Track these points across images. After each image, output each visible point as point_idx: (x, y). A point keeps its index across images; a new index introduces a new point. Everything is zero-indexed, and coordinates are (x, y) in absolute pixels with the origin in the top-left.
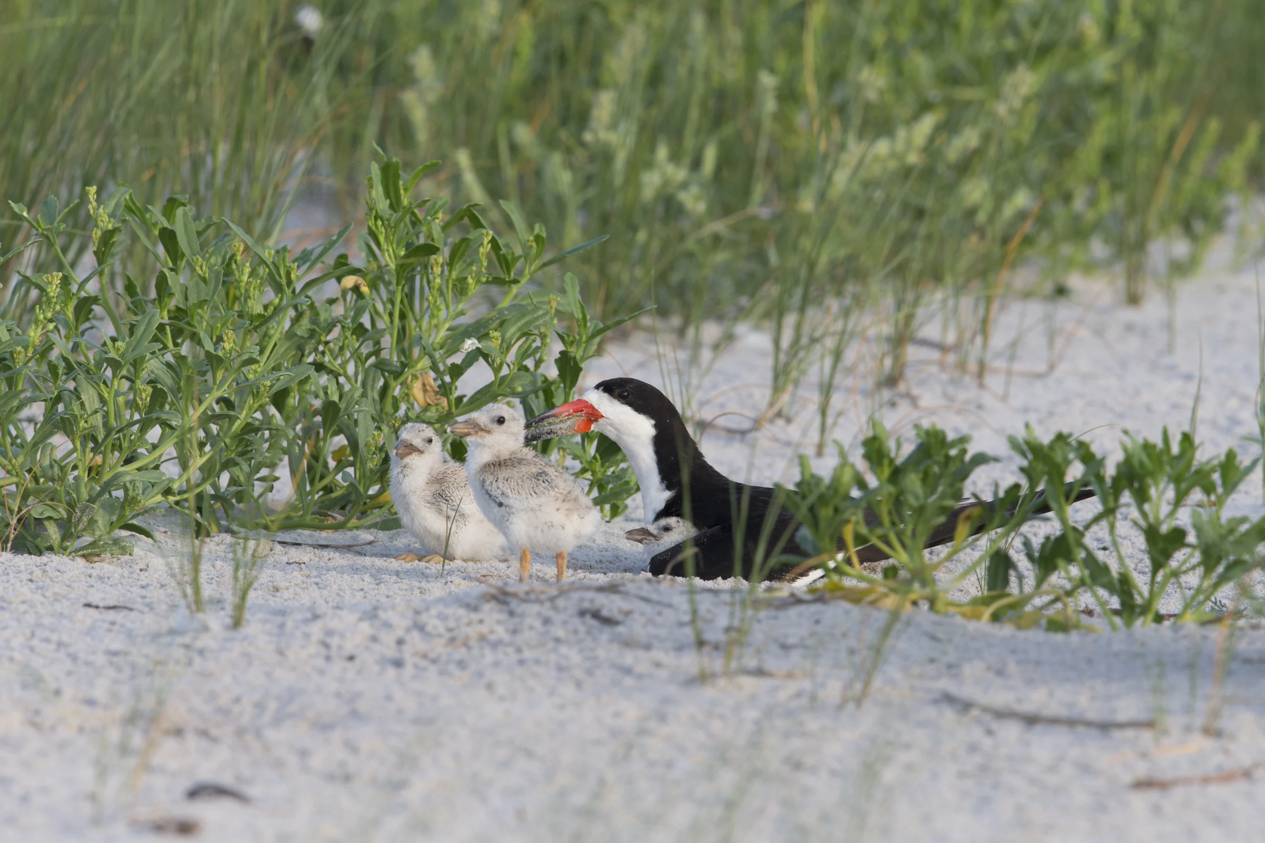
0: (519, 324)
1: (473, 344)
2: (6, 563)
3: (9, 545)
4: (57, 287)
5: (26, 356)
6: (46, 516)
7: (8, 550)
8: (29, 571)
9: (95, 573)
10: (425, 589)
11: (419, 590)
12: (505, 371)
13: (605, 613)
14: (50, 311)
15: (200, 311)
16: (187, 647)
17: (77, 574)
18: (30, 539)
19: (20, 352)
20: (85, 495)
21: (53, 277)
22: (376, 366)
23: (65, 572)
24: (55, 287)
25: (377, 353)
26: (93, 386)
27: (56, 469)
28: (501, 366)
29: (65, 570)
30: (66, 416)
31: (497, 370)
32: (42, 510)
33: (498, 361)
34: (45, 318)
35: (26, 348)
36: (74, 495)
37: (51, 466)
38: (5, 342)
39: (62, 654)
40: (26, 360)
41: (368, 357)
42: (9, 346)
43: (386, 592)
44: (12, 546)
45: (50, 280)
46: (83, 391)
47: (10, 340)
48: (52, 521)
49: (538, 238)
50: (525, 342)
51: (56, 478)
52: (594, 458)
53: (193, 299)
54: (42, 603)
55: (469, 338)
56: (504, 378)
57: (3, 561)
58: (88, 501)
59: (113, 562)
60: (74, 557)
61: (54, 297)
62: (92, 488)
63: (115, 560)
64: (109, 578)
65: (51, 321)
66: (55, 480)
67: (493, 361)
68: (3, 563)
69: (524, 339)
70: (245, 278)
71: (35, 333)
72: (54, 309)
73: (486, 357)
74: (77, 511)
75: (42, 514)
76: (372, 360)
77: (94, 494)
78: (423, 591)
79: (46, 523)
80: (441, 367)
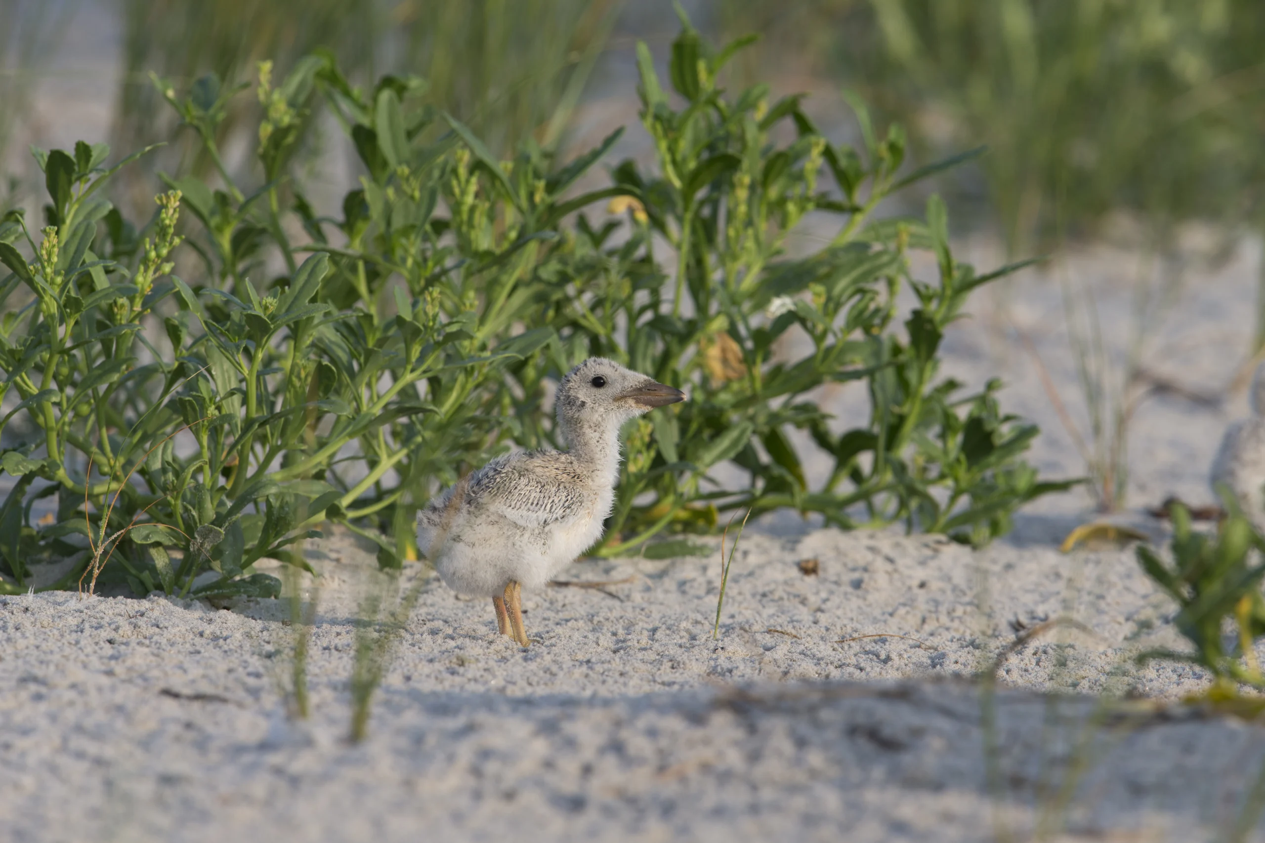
0: (855, 274)
1: (783, 305)
2: (85, 611)
3: (92, 585)
4: (175, 210)
5: (132, 310)
6: (152, 541)
7: (91, 591)
8: (113, 626)
9: (208, 630)
10: (679, 663)
11: (670, 664)
12: (830, 340)
13: (887, 732)
14: (165, 246)
15: (404, 241)
16: (278, 771)
17: (183, 630)
18: (133, 571)
19: (122, 306)
20: (210, 511)
21: (168, 197)
22: (652, 324)
23: (166, 628)
24: (171, 211)
25: (654, 305)
26: (228, 358)
27: (170, 476)
28: (824, 333)
29: (166, 625)
30: (187, 398)
31: (818, 339)
32: (147, 532)
33: (820, 328)
34: (158, 256)
35: (132, 300)
36: (194, 513)
37: (164, 471)
38: (102, 290)
39: (95, 782)
40: (132, 316)
41: (643, 310)
42: (107, 296)
43: (621, 668)
44: (95, 586)
45: (165, 201)
46: (215, 364)
47: (108, 288)
48: (161, 548)
49: (893, 148)
50: (860, 301)
51: (170, 487)
52: (958, 460)
53: (398, 222)
54: (100, 689)
55: (778, 295)
56: (829, 350)
57: (82, 608)
58: (213, 523)
59: (249, 608)
60: (192, 600)
61: (170, 226)
62: (221, 504)
63: (252, 604)
64: (225, 639)
65: (167, 259)
66: (168, 489)
67: (814, 326)
68: (82, 612)
69: (857, 298)
70: (469, 199)
71: (145, 278)
72: (171, 243)
73: (803, 321)
74: (196, 536)
75: (147, 537)
76: (648, 316)
77: (224, 511)
78: (675, 665)
79: (153, 552)
80: (742, 330)
